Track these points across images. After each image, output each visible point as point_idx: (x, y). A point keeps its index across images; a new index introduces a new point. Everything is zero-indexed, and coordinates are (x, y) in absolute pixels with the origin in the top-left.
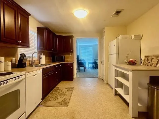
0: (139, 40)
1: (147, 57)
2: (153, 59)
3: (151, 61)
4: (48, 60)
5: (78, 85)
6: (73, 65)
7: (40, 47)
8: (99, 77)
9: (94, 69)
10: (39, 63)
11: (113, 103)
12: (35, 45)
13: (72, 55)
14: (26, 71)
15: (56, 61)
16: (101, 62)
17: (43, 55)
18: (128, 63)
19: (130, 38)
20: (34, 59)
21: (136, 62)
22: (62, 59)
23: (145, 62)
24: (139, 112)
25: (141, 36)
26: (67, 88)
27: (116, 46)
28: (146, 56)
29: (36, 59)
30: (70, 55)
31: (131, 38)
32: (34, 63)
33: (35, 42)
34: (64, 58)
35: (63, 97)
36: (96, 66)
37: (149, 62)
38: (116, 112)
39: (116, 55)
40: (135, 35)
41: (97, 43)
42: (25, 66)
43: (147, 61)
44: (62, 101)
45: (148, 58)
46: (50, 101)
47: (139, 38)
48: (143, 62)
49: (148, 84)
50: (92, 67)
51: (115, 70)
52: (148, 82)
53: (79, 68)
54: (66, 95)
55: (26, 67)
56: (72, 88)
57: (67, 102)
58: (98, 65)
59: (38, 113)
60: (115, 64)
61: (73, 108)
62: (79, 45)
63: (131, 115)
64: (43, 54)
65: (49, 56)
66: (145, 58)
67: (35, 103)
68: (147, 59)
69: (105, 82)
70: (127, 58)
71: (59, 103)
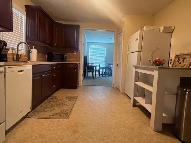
0: (170, 34)
1: (178, 56)
2: (185, 58)
3: (183, 61)
4: (42, 58)
5: (84, 94)
6: (78, 68)
7: (29, 37)
8: (113, 86)
9: (107, 76)
10: (27, 60)
11: (131, 115)
12: (22, 32)
13: (76, 53)
14: (6, 63)
15: (54, 59)
16: (117, 65)
17: (34, 48)
18: (154, 62)
19: (158, 31)
20: (20, 53)
21: (163, 62)
22: (63, 58)
23: (174, 64)
24: (163, 124)
25: (173, 28)
26: (68, 97)
27: (138, 40)
28: (176, 55)
29: (23, 54)
30: (74, 54)
31: (160, 31)
32: (20, 58)
33: (23, 28)
34: (66, 56)
35: (62, 107)
36: (110, 73)
37: (180, 63)
38: (134, 125)
39: (137, 52)
40: (164, 27)
41: (112, 41)
42: (5, 59)
43: (178, 61)
44: (61, 112)
45: (179, 58)
46: (43, 112)
47: (169, 31)
48: (172, 63)
49: (177, 87)
50: (104, 74)
51: (136, 72)
52: (178, 85)
53: (86, 75)
54: (67, 105)
56: (76, 98)
57: (67, 114)
58: (112, 71)
59: (25, 126)
60: (136, 64)
61: (76, 121)
62: (87, 42)
63: (153, 128)
64: (34, 47)
65: (44, 53)
66: (175, 58)
67: (21, 112)
68: (177, 59)
69: (121, 91)
70: (152, 58)
71: (56, 114)
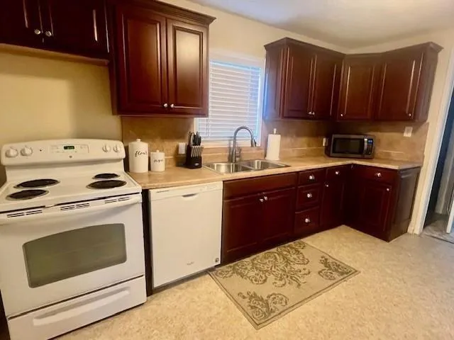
4: (309, 145)
13: (414, 132)
15: (334, 152)
17: (275, 132)
30: (406, 135)
35: (284, 285)
42: (197, 164)
44: (265, 298)
54: (299, 286)
55: (200, 166)
56: (347, 273)
57: (272, 311)
64: (275, 130)
71: (253, 297)
